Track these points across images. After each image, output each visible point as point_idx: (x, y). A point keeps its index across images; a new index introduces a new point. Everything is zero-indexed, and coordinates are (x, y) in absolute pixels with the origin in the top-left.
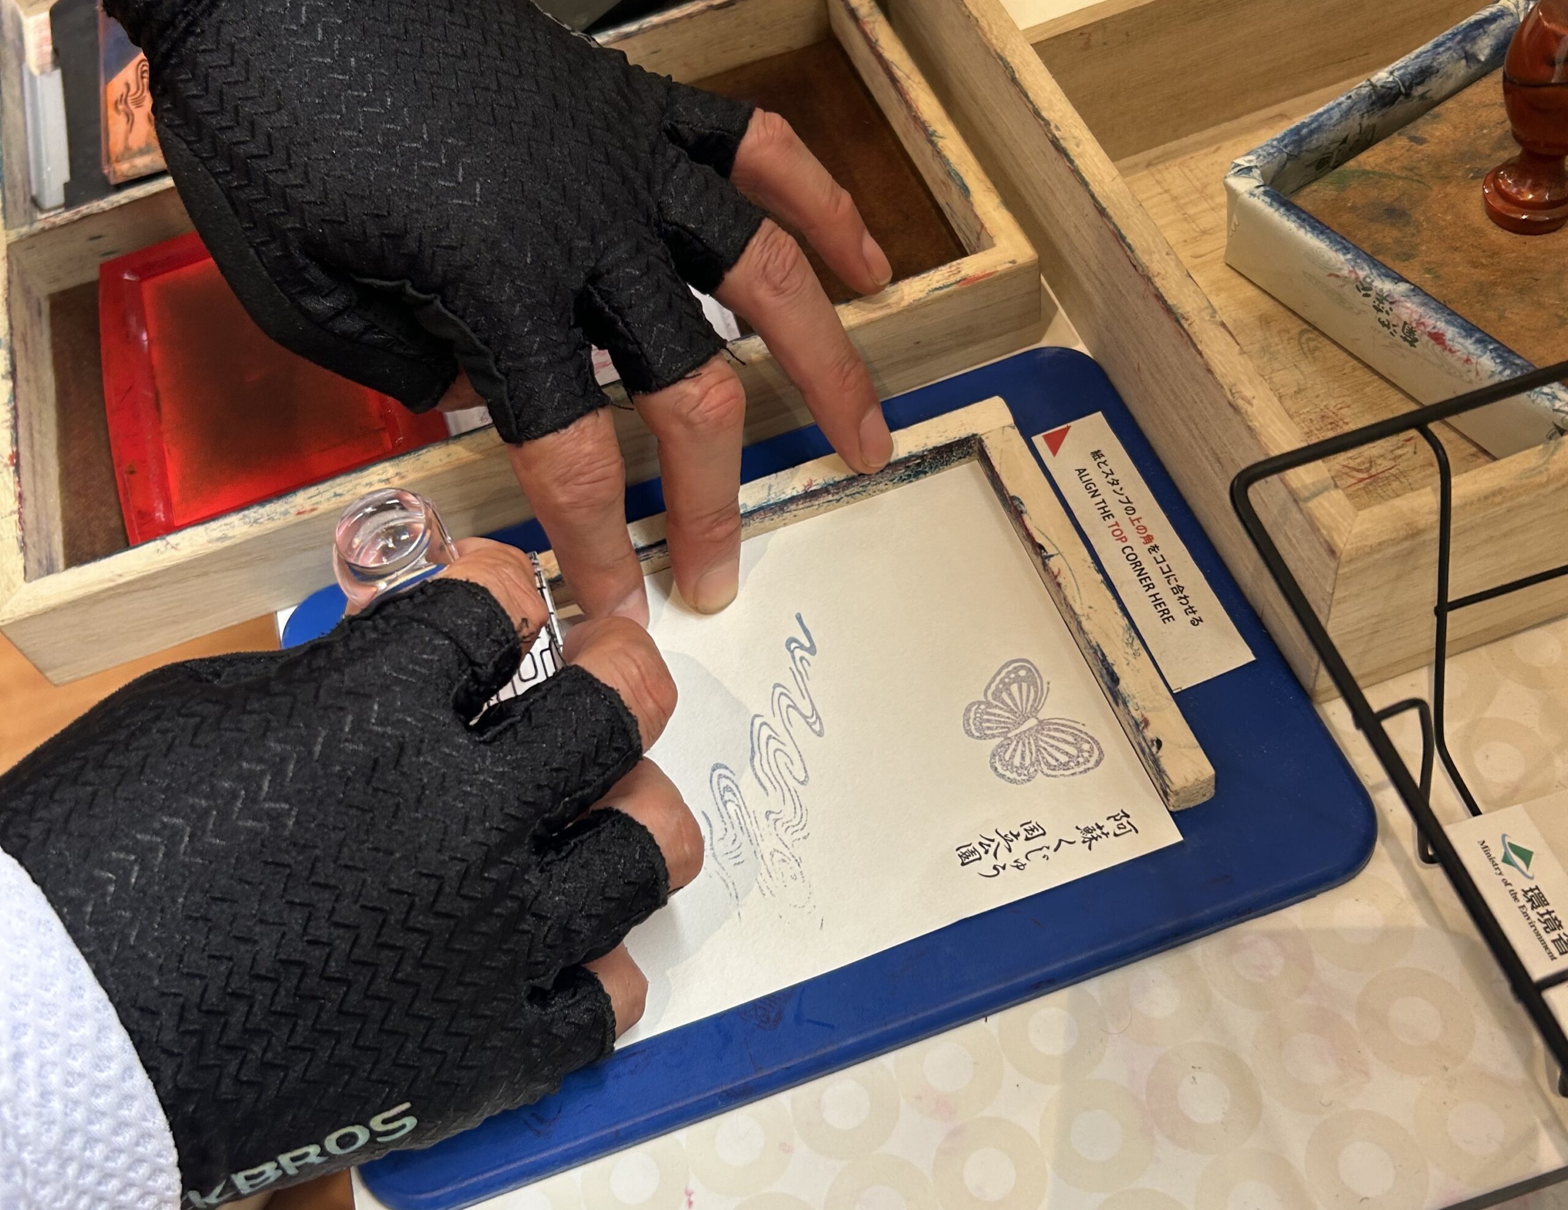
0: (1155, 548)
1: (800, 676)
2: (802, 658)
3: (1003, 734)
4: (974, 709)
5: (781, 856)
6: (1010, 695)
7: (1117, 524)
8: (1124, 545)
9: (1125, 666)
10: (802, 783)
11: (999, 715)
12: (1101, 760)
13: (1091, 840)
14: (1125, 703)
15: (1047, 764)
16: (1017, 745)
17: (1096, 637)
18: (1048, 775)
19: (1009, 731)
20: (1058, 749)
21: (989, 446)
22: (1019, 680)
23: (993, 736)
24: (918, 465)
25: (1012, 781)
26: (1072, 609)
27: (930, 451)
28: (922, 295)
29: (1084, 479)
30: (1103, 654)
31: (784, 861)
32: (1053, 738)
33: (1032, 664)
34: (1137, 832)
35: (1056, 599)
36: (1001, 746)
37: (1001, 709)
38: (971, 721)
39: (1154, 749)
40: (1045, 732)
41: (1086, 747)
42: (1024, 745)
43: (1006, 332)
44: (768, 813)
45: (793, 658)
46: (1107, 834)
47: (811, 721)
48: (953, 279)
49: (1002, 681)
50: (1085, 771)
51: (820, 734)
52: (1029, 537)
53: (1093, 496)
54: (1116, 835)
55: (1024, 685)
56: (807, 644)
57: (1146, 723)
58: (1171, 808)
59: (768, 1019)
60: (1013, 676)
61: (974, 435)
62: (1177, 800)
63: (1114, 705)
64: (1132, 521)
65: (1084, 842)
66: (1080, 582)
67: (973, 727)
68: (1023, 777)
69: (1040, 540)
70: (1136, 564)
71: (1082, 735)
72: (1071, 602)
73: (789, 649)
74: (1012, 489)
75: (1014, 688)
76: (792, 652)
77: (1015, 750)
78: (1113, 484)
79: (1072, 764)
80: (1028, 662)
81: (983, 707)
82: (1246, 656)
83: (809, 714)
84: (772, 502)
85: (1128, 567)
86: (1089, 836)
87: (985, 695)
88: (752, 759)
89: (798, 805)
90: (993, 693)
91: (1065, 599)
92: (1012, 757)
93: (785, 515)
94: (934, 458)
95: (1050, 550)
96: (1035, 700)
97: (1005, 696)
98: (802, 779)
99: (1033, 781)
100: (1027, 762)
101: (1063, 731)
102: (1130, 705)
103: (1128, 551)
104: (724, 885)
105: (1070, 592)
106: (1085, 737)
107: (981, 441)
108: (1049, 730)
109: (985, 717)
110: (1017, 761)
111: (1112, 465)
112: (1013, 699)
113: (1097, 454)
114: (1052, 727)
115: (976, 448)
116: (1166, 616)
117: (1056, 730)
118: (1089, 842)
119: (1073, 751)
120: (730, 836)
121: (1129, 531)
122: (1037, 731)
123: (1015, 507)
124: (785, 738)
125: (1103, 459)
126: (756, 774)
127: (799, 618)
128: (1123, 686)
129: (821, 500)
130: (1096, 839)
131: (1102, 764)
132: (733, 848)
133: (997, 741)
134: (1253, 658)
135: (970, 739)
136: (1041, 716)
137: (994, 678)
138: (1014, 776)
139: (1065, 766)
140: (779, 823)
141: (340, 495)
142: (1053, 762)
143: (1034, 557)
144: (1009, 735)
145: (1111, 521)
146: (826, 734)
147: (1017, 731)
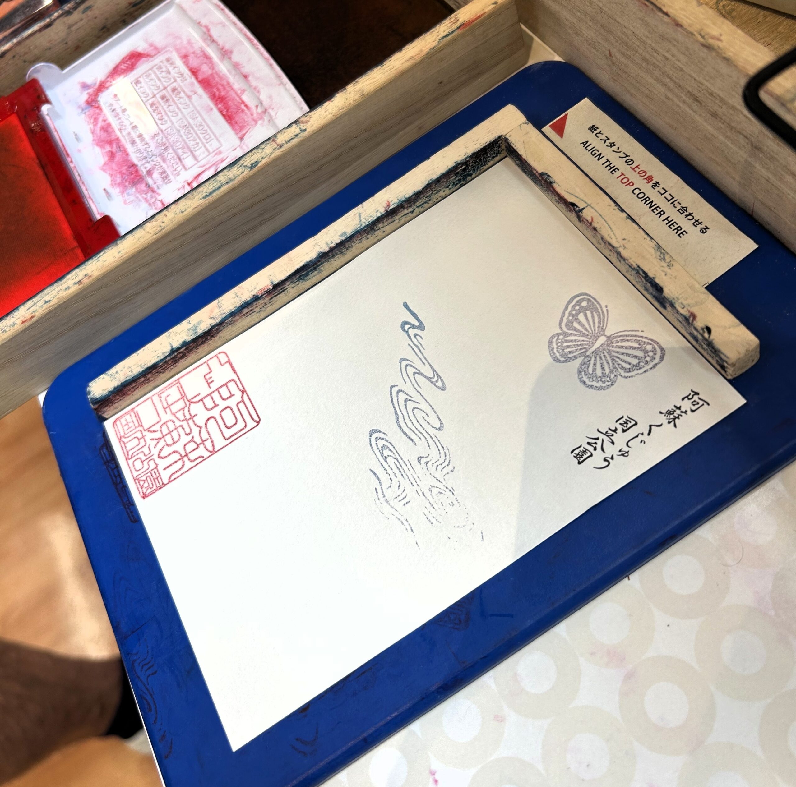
0: (656, 184)
1: (417, 348)
2: (415, 335)
3: (583, 354)
4: (554, 340)
5: (438, 490)
6: (579, 323)
7: (623, 174)
8: (633, 187)
9: (665, 277)
10: (440, 429)
11: (575, 341)
12: (664, 355)
13: (674, 420)
14: (672, 305)
15: (623, 368)
16: (595, 360)
17: (635, 261)
18: (626, 377)
19: (587, 351)
20: (628, 355)
21: (513, 142)
22: (583, 310)
23: (575, 357)
24: (464, 170)
25: (599, 388)
26: (610, 244)
27: (471, 157)
28: (435, 44)
29: (589, 148)
30: (644, 272)
31: (441, 493)
32: (622, 347)
33: (590, 296)
34: (708, 404)
35: (594, 241)
36: (583, 364)
37: (575, 335)
38: (555, 350)
39: (706, 335)
40: (615, 345)
41: (649, 347)
42: (601, 358)
43: (502, 61)
44: (419, 459)
45: (409, 336)
46: (685, 412)
47: (434, 380)
48: (454, 27)
49: (570, 314)
50: (654, 366)
51: (443, 388)
52: (561, 200)
53: (599, 159)
54: (693, 411)
55: (588, 313)
56: (417, 324)
57: (694, 316)
58: (729, 377)
59: (460, 621)
60: (577, 308)
61: (500, 137)
62: (734, 370)
63: (661, 309)
64: (633, 169)
65: (669, 423)
66: (609, 222)
67: (558, 355)
68: (607, 383)
69: (570, 199)
70: (646, 199)
71: (644, 340)
72: (608, 239)
73: (404, 330)
74: (539, 167)
75: (581, 317)
76: (407, 332)
77: (595, 364)
78: (611, 146)
79: (642, 364)
80: (586, 294)
81: (561, 337)
82: (750, 247)
83: (431, 375)
84: (364, 225)
85: (641, 204)
86: (672, 416)
87: (561, 328)
88: (397, 420)
89: (440, 447)
90: (566, 325)
91: (602, 238)
92: (594, 370)
93: (376, 232)
94: (475, 162)
95: (581, 205)
96: (599, 322)
97: (576, 325)
98: (438, 427)
99: (616, 384)
100: (607, 371)
101: (628, 340)
102: (677, 306)
103: (637, 192)
104: (400, 523)
105: (605, 232)
106: (646, 340)
107: (506, 140)
108: (617, 342)
109: (565, 344)
110: (599, 372)
111: (606, 133)
112: (583, 326)
113: (593, 129)
114: (618, 339)
115: (503, 147)
116: (680, 232)
117: (622, 341)
118: (673, 421)
119: (640, 354)
120: (395, 484)
121: (633, 177)
122: (608, 345)
123: (545, 181)
124: (417, 397)
125: (598, 131)
126: (403, 431)
127: (406, 306)
128: (667, 292)
129: (400, 215)
130: (678, 418)
131: (665, 358)
132: (399, 492)
133: (580, 360)
134: (756, 246)
135: (558, 364)
136: (608, 333)
137: (564, 313)
138: (600, 384)
139: (637, 367)
140: (429, 465)
141: (49, 301)
142: (627, 366)
143: (569, 214)
144: (588, 353)
145: (618, 174)
146: (448, 387)
147: (593, 349)
